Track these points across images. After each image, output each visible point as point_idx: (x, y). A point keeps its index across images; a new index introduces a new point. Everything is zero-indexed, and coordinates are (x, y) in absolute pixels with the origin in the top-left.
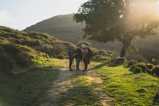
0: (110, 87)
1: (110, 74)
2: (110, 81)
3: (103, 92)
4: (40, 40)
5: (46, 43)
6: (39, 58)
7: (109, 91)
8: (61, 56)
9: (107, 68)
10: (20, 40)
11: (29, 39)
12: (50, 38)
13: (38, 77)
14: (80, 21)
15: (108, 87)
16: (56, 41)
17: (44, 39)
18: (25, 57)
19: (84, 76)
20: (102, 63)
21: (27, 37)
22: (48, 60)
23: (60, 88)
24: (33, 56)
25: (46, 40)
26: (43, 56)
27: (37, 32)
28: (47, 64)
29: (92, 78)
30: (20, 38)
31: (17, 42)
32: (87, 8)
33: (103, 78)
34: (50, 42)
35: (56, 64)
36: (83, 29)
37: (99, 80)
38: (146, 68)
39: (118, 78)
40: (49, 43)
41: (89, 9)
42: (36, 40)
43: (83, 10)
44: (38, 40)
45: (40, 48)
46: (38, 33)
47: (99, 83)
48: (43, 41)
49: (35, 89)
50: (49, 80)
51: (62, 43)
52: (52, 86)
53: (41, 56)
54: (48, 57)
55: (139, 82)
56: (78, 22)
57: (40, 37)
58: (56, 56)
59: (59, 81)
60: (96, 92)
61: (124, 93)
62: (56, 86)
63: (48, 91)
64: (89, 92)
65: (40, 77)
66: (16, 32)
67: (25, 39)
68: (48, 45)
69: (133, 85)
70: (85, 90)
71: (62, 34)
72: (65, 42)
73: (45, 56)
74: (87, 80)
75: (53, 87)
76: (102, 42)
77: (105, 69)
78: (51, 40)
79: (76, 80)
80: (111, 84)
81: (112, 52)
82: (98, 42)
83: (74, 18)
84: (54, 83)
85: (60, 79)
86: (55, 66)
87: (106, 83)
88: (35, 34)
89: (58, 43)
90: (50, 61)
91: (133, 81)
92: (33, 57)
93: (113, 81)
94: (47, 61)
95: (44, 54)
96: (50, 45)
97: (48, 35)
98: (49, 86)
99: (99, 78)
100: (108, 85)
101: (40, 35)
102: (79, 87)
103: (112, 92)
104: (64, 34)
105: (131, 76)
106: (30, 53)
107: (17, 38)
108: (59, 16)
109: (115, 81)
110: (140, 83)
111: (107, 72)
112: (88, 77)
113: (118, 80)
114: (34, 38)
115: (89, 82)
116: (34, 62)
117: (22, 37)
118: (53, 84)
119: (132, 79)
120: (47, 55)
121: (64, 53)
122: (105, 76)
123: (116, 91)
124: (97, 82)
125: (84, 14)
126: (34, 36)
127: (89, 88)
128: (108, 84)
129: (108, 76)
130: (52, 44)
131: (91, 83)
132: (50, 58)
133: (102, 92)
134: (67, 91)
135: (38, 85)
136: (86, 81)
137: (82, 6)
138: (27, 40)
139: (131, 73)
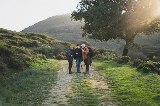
0: (119, 94)
1: (116, 76)
2: (118, 86)
3: (112, 101)
4: (37, 41)
5: (44, 44)
6: (36, 60)
7: (120, 100)
8: (59, 56)
9: (111, 69)
10: (17, 41)
11: (26, 40)
12: (48, 38)
13: (32, 83)
14: (79, 19)
15: (116, 94)
16: (55, 41)
17: (42, 39)
18: (18, 59)
19: (87, 80)
20: (105, 64)
21: (24, 38)
22: (46, 61)
23: (58, 98)
24: (28, 57)
25: (44, 40)
26: (40, 57)
27: (34, 33)
28: (44, 67)
29: (96, 82)
30: (17, 39)
31: (14, 44)
32: (85, 5)
33: (109, 81)
34: (48, 42)
35: (54, 66)
36: (82, 27)
37: (104, 85)
38: (154, 67)
39: (126, 81)
40: (47, 44)
41: (88, 6)
42: (34, 41)
43: (82, 7)
44: (35, 40)
45: (37, 48)
46: (36, 34)
47: (105, 88)
48: (41, 42)
49: (28, 100)
50: (46, 87)
51: (61, 43)
52: (49, 94)
53: (38, 58)
54: (46, 58)
55: (152, 86)
56: (76, 19)
57: (38, 37)
58: (54, 56)
59: (57, 88)
60: (103, 101)
61: (139, 102)
62: (53, 96)
63: (43, 104)
64: (95, 103)
65: (34, 84)
66: (12, 33)
67: (22, 40)
68: (46, 45)
69: (147, 91)
70: (89, 99)
71: (61, 34)
72: (64, 42)
73: (42, 57)
74: (91, 86)
75: (49, 97)
76: (104, 41)
77: (108, 70)
78: (49, 40)
79: (78, 86)
80: (119, 90)
81: (112, 51)
82: (99, 41)
83: (73, 16)
84: (50, 91)
85: (58, 85)
86: (53, 69)
87: (113, 89)
88: (33, 35)
89: (57, 43)
90: (47, 63)
91: (145, 85)
92: (28, 59)
93: (121, 85)
94: (44, 62)
95: (41, 55)
96: (48, 45)
97: (45, 35)
98: (45, 95)
99: (104, 81)
100: (117, 91)
101: (38, 35)
102: (81, 95)
103: (123, 101)
104: (63, 34)
105: (141, 78)
106: (26, 55)
107: (14, 40)
108: (56, 16)
109: (123, 86)
110: (154, 87)
111: (112, 74)
112: (91, 81)
113: (127, 85)
114: (32, 39)
115: (93, 87)
116: (29, 65)
117: (19, 39)
118: (49, 93)
119: (143, 82)
120: (45, 56)
121: (63, 53)
122: (110, 79)
123: (128, 100)
124: (102, 88)
125: (82, 11)
126: (31, 37)
127: (94, 96)
128: (116, 89)
129: (113, 79)
130: (51, 44)
131: (95, 88)
132: (47, 60)
133: (110, 102)
134: (68, 102)
135: (31, 95)
136: (89, 86)
137: (80, 3)
138: (24, 41)
139: (140, 74)
